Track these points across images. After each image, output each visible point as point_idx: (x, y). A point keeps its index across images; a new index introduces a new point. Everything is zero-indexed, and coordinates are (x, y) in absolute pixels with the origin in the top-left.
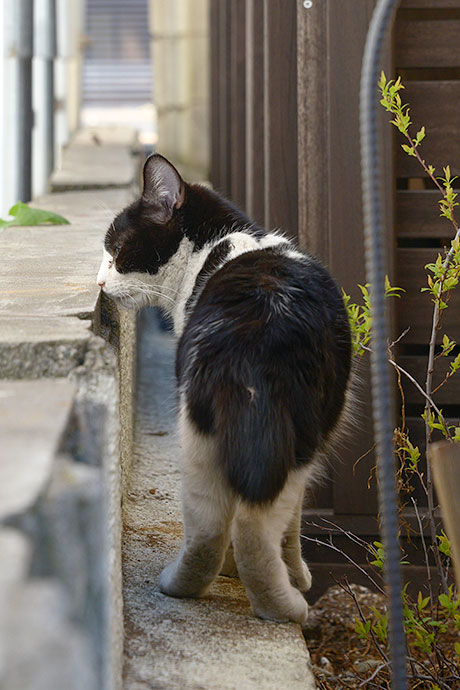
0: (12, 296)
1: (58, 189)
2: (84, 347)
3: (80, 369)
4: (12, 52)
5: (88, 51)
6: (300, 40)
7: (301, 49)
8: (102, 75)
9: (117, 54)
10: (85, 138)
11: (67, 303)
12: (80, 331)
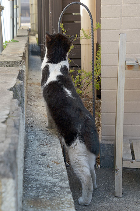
0: (11, 54)
1: (18, 36)
2: (21, 61)
3: (21, 64)
4: (11, 18)
5: (21, 16)
6: (50, 17)
7: (50, 18)
8: (23, 18)
9: (25, 16)
10: (21, 28)
11: (19, 55)
12: (20, 59)
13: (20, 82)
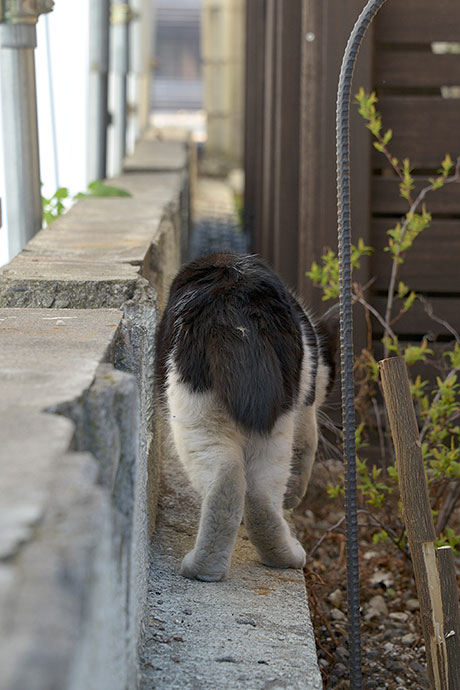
0: (83, 248)
1: (127, 171)
2: (133, 286)
3: (130, 301)
4: (93, 68)
5: (157, 70)
6: (304, 64)
7: (304, 71)
8: (165, 89)
9: (178, 74)
10: (151, 135)
11: (123, 254)
12: (131, 274)
13: (118, 376)
